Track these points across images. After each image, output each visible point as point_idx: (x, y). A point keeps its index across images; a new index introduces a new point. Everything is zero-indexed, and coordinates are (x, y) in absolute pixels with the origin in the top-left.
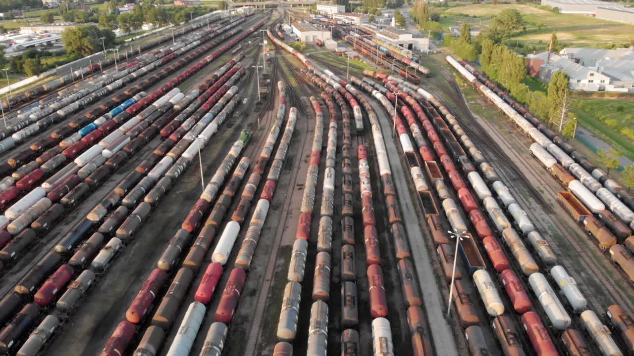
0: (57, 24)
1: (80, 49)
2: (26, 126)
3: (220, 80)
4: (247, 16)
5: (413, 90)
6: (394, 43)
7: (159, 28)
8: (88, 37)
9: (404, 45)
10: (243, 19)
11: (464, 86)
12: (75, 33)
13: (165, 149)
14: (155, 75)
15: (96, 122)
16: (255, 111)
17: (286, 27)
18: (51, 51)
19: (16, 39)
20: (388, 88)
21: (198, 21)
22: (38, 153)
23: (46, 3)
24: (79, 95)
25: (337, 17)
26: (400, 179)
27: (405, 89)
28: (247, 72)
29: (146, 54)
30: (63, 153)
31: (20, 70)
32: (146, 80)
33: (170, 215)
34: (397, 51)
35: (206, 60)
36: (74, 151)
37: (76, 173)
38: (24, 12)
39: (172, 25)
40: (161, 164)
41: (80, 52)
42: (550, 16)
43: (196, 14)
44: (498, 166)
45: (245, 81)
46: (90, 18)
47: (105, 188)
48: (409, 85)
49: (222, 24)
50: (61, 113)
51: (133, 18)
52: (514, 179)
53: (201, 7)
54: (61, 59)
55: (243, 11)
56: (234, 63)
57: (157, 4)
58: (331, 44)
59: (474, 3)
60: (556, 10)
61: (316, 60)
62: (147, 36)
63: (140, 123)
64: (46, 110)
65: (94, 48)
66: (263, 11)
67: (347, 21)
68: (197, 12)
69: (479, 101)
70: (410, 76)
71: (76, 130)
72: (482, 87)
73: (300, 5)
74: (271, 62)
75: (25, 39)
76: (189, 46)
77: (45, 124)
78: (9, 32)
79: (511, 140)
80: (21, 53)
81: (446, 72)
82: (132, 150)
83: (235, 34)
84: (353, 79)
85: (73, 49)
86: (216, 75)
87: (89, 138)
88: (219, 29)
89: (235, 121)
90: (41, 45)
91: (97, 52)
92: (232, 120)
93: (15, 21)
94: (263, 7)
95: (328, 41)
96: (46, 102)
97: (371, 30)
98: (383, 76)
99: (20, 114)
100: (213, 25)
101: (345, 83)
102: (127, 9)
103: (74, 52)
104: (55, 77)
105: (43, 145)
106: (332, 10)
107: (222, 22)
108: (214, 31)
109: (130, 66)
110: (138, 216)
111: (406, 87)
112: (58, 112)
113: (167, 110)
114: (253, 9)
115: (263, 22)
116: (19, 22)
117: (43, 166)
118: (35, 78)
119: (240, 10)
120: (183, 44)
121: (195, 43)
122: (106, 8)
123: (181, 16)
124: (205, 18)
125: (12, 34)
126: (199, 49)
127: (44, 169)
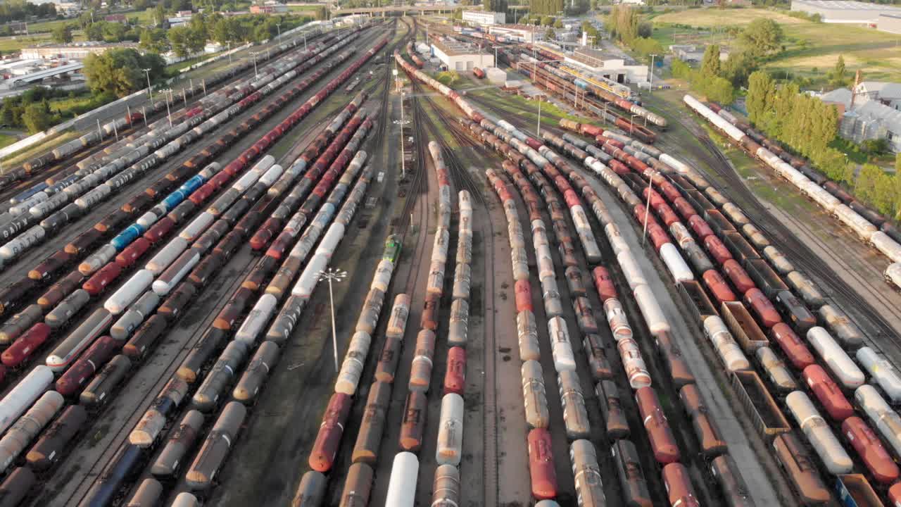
0: (77, 45)
1: (110, 86)
2: (23, 229)
3: (337, 140)
4: (360, 30)
5: (651, 155)
6: (595, 72)
7: (231, 49)
8: (124, 67)
9: (611, 77)
10: (355, 35)
11: (727, 148)
12: (103, 61)
13: (261, 278)
14: (231, 131)
15: (140, 221)
16: (399, 195)
17: (422, 47)
18: (66, 88)
19: (14, 68)
20: (608, 152)
21: (288, 38)
22: (41, 286)
23: (62, 10)
24: (111, 168)
25: (495, 31)
26: (683, 337)
27: (637, 154)
28: (375, 124)
29: (215, 94)
30: (85, 286)
31: (17, 122)
32: (217, 141)
33: (280, 421)
34: (603, 86)
35: (310, 105)
36: (103, 283)
37: (106, 332)
38: (28, 24)
39: (248, 45)
40: (258, 312)
41: (111, 91)
42: (810, 27)
43: (285, 28)
44: (842, 307)
45: (375, 139)
46: (126, 34)
47: (158, 359)
48: (643, 147)
49: (325, 42)
50: (81, 203)
51: (191, 36)
52: (879, 335)
53: (289, 16)
54: (83, 103)
55: (352, 21)
56: (354, 110)
57: (224, 11)
58: (497, 75)
59: (691, 8)
60: (816, 18)
61: (479, 102)
62: (213, 62)
63: (214, 225)
64: (56, 198)
65: (133, 82)
66: (382, 21)
67: (512, 37)
68: (286, 24)
69: (761, 176)
70: (637, 130)
71: (106, 237)
72: (760, 151)
73: (436, 12)
74: (409, 105)
75: (27, 69)
76: (280, 80)
77: (54, 224)
78: (4, 57)
79: (842, 252)
80: (20, 92)
81: (687, 122)
82: (203, 279)
83: (347, 59)
84: (547, 135)
85: (101, 86)
86: (329, 132)
87: (129, 254)
88: (321, 52)
89: (371, 216)
90: (53, 78)
91: (137, 90)
92: (365, 213)
93: (14, 38)
94: (381, 15)
95: (491, 69)
96: (57, 182)
97: (553, 52)
98: (594, 131)
99: (13, 205)
100: (312, 44)
101: (538, 143)
102: (181, 20)
103: (102, 90)
104: (73, 134)
105: (50, 268)
106: (486, 20)
107: (323, 39)
108: (314, 55)
109: (190, 116)
110: (224, 436)
111: (637, 151)
112: (76, 202)
113: (258, 198)
114: (368, 18)
115: (385, 39)
116: (21, 41)
117: (50, 317)
118: (41, 136)
119: (349, 20)
120: (271, 77)
121: (288, 75)
122: (149, 18)
123: (262, 31)
124: (299, 33)
125: (9, 60)
126: (296, 85)
127: (52, 322)
